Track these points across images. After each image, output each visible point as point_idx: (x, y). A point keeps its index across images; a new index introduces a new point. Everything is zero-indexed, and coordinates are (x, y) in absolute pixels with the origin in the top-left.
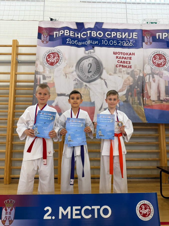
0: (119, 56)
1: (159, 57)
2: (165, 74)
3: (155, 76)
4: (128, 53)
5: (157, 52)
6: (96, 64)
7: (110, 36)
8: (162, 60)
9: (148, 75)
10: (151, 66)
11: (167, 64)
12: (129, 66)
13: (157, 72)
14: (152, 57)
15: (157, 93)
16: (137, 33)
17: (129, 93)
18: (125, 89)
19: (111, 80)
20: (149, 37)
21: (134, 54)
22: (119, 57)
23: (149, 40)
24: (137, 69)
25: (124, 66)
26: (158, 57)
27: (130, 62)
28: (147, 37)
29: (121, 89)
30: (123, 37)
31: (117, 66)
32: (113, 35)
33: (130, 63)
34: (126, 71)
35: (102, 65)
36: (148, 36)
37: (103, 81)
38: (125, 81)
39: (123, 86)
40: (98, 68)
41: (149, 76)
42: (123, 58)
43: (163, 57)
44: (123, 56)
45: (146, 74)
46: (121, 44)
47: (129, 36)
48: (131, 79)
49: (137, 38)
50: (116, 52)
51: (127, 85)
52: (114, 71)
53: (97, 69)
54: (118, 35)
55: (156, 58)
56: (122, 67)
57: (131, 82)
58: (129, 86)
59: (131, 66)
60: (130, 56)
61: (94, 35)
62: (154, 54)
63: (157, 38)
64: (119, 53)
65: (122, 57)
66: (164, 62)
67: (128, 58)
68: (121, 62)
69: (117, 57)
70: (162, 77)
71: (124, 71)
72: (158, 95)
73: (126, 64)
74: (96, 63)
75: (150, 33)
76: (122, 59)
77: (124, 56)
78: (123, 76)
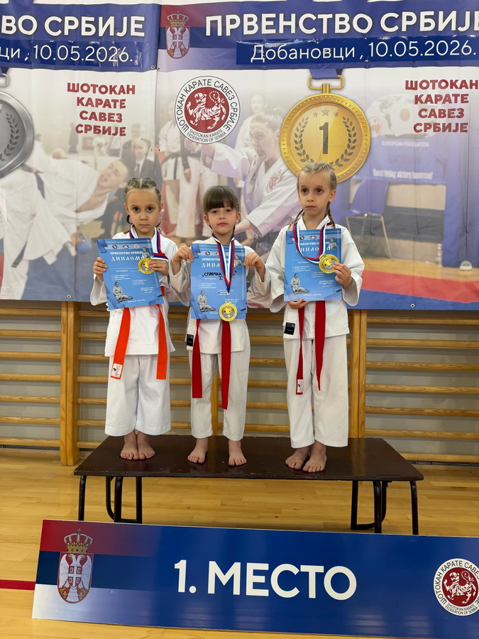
0: (86, 96)
1: (208, 97)
2: (220, 155)
3: (192, 161)
4: (115, 86)
5: (200, 83)
6: (10, 122)
7: (60, 32)
8: (215, 108)
9: (173, 158)
10: (181, 127)
11: (230, 123)
12: (117, 129)
13: (197, 148)
14: (186, 98)
15: (196, 216)
16: (142, 19)
17: (114, 213)
18: (102, 202)
19: (57, 173)
20: (180, 29)
21: (133, 90)
22: (84, 102)
23: (177, 41)
24: (142, 139)
25: (101, 129)
26: (205, 99)
27: (120, 115)
28: (173, 31)
29: (88, 202)
30: (101, 33)
31: (80, 129)
32: (67, 27)
33: (121, 121)
34: (106, 144)
35: (31, 126)
36: (176, 29)
37: (32, 176)
38: (103, 178)
39: (95, 191)
40: (17, 137)
41: (174, 160)
42: (99, 102)
43: (219, 100)
44: (98, 95)
45: (166, 155)
46: (94, 56)
47: (118, 27)
48: (123, 170)
49: (142, 34)
50: (78, 84)
51: (109, 190)
52: (69, 146)
53: (14, 141)
54: (84, 26)
55: (197, 101)
56: (95, 133)
57: (124, 181)
58: (115, 191)
59: (125, 128)
60: (122, 96)
61: (9, 28)
62: (192, 90)
63: (208, 33)
64: (85, 88)
65: (97, 100)
66: (221, 116)
67: (115, 102)
68: (93, 116)
69: (80, 101)
70: (209, 166)
71: (100, 145)
72: (197, 222)
73: (107, 124)
74: (11, 120)
75: (185, 16)
76: (97, 106)
77: (104, 98)
78: (96, 161)
